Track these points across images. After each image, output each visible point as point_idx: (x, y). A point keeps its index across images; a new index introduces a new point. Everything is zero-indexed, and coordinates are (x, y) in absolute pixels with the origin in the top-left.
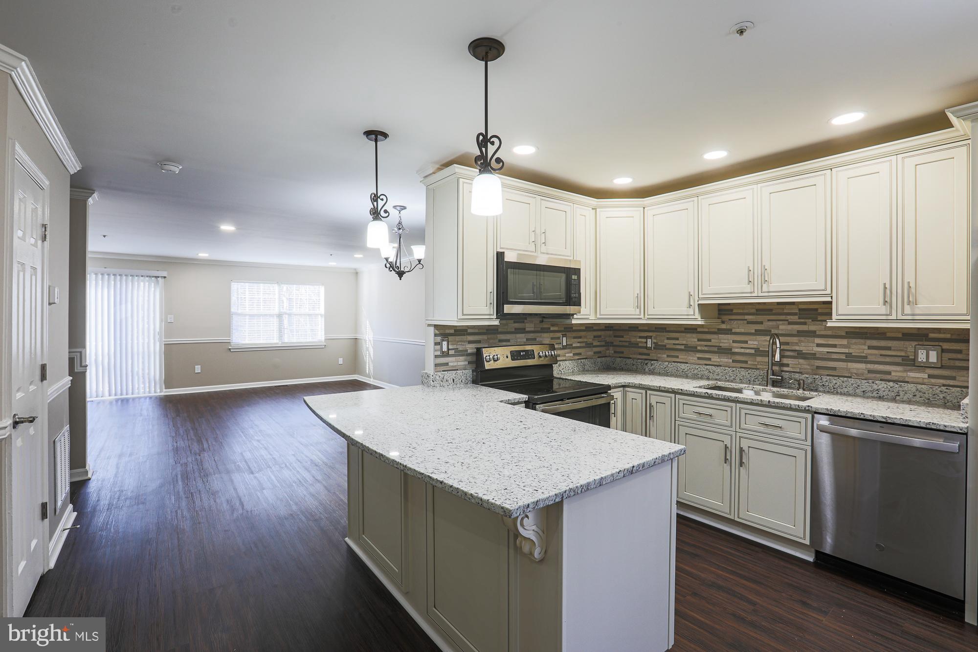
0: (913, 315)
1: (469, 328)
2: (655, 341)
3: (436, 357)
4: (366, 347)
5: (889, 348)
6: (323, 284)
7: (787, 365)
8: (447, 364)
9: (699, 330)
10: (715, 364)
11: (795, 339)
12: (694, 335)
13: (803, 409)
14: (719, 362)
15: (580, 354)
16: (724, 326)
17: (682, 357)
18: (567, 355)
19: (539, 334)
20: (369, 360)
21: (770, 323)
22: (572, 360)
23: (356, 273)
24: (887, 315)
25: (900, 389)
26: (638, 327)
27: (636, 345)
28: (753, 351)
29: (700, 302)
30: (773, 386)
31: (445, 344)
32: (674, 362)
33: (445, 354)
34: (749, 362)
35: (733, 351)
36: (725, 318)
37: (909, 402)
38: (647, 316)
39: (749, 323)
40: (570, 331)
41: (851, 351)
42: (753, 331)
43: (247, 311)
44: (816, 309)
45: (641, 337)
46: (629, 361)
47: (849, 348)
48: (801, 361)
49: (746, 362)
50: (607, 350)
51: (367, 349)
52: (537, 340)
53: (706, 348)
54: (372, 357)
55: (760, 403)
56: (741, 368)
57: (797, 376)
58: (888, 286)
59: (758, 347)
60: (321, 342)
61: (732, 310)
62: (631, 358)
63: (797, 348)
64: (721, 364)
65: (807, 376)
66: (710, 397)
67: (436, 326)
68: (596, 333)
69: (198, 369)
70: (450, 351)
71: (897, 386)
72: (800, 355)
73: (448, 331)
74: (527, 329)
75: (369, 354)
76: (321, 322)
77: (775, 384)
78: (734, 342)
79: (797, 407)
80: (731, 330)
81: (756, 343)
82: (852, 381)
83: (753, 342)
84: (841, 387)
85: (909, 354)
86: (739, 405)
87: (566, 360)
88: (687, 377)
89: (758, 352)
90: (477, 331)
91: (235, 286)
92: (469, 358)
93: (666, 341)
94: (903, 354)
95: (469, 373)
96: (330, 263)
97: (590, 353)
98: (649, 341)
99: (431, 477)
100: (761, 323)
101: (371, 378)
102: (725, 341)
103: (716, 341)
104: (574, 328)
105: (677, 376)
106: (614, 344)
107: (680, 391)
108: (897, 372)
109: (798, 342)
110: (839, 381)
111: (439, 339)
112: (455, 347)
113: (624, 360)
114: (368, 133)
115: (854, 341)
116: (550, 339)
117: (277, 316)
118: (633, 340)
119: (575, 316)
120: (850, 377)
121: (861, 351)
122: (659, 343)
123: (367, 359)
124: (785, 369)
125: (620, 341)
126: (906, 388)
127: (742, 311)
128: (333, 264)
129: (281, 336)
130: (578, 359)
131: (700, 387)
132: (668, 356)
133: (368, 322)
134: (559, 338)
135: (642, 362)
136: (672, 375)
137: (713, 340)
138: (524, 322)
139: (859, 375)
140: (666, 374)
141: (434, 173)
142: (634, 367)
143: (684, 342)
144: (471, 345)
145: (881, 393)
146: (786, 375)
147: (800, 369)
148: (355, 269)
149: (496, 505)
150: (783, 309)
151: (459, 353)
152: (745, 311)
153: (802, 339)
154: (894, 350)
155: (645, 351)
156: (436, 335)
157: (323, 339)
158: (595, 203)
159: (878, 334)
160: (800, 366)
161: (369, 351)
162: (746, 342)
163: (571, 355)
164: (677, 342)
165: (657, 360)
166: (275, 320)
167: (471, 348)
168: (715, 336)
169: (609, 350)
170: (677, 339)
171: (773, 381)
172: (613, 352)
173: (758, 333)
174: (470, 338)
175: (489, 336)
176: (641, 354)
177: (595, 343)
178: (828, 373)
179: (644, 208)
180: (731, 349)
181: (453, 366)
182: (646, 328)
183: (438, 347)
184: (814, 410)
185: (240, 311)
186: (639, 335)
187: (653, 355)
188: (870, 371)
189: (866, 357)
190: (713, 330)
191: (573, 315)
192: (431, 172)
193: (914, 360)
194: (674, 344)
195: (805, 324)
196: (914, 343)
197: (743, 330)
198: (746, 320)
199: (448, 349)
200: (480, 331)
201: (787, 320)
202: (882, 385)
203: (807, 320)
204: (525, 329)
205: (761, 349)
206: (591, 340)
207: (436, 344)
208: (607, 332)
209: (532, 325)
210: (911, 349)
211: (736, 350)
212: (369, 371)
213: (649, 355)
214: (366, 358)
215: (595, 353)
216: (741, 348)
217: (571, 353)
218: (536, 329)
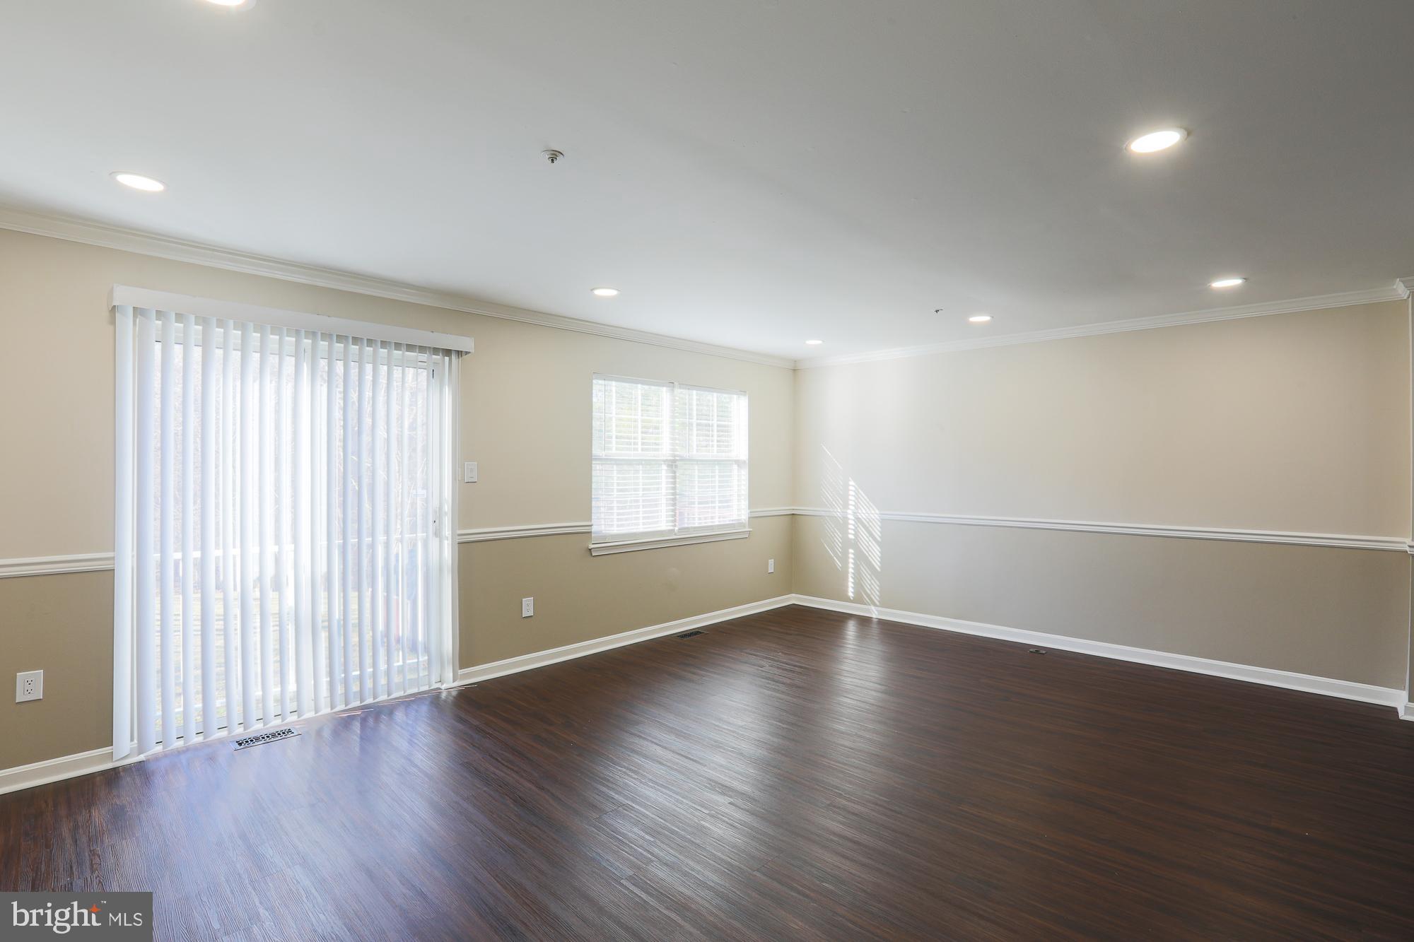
4: (846, 537)
23: (796, 372)
60: (741, 524)
76: (741, 480)
91: (598, 386)
129: (675, 515)
148: (796, 361)
157: (745, 518)
166: (665, 476)
185: (603, 454)
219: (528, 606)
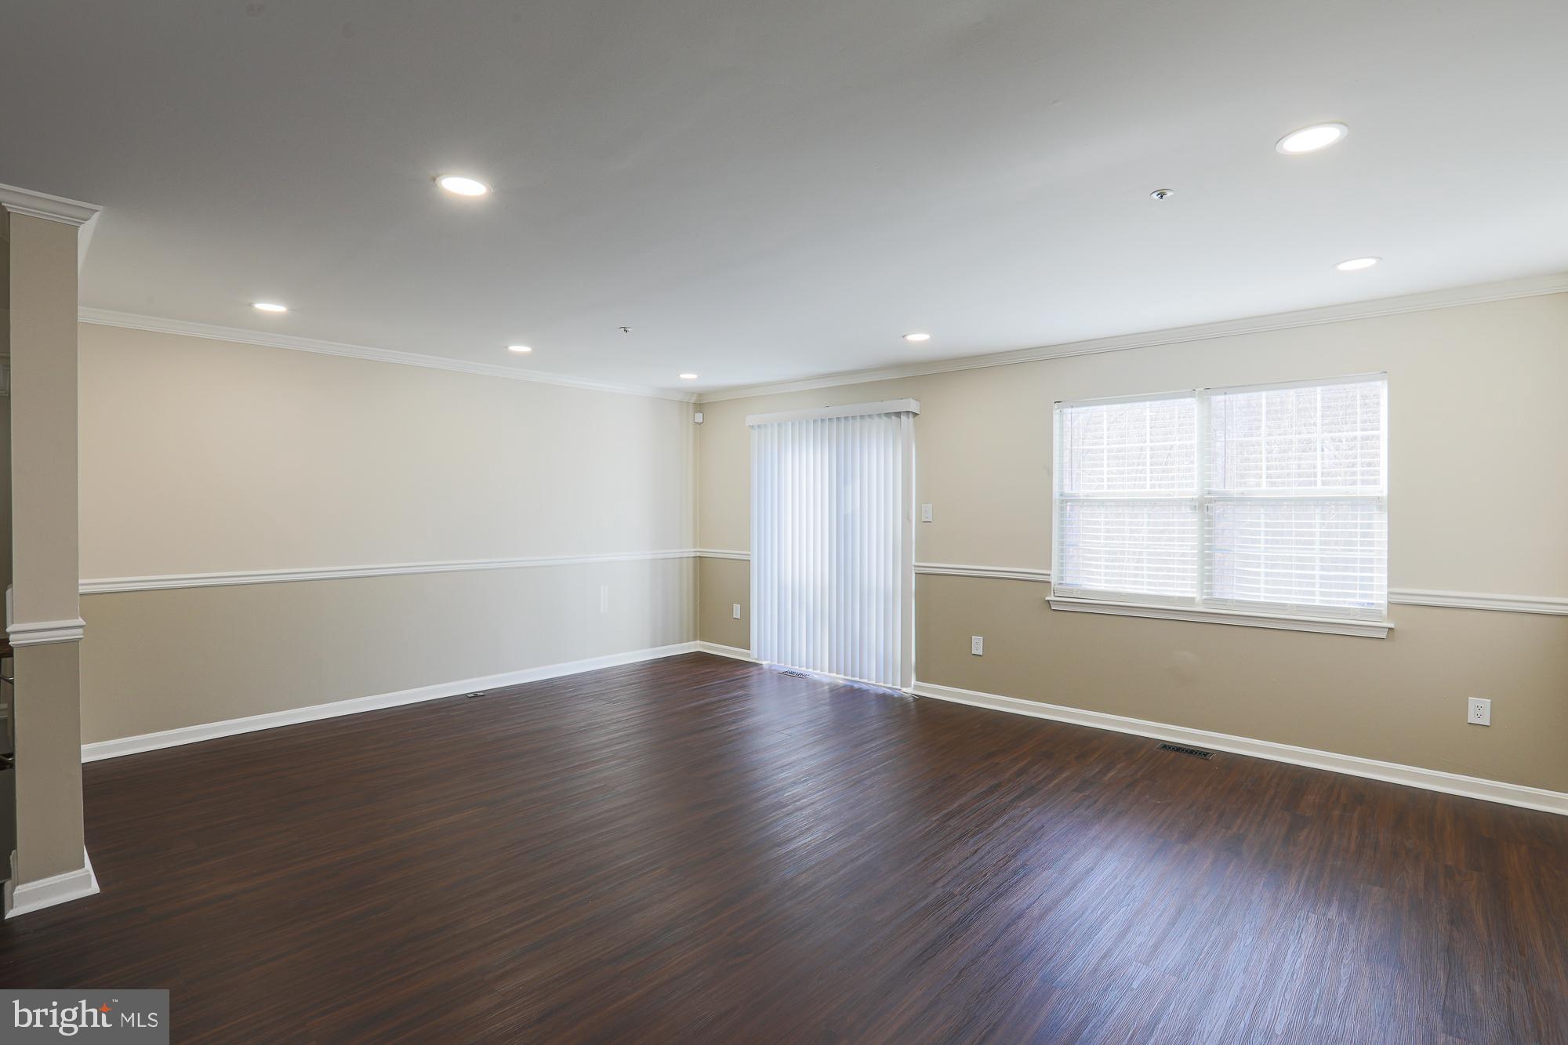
43: (1105, 489)
60: (1370, 611)
76: (1373, 535)
91: (1062, 418)
117: (1195, 508)
129: (1207, 579)
185: (1080, 492)
219: (978, 645)
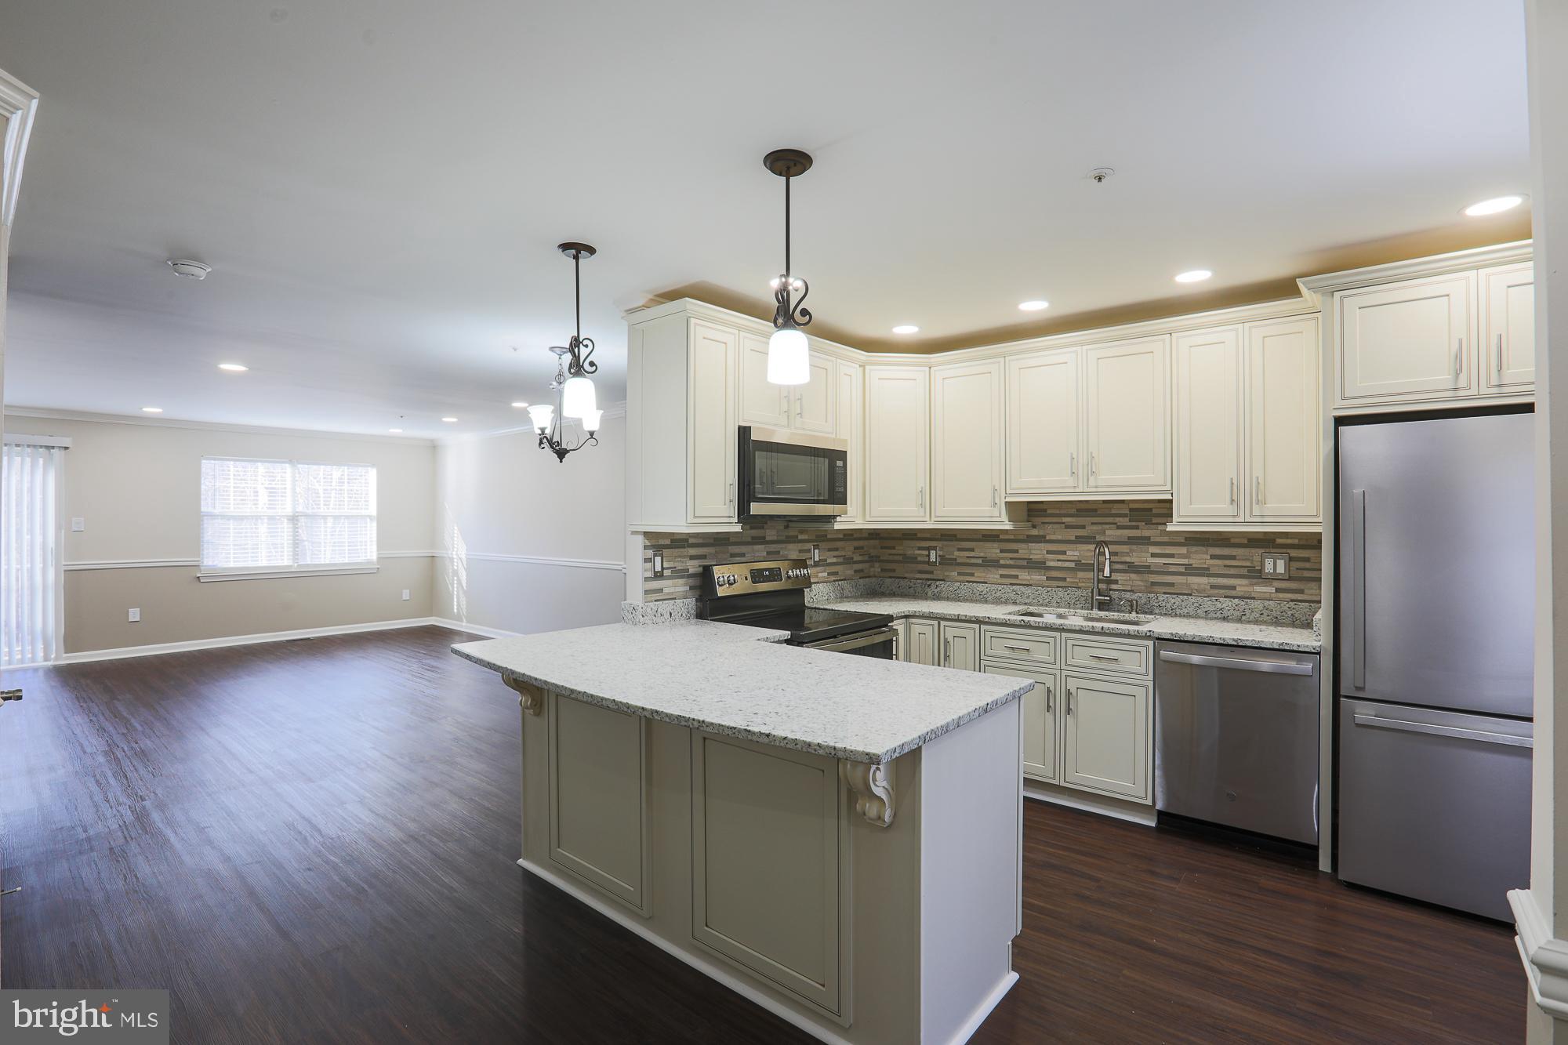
0: (1262, 516)
1: (690, 537)
2: (941, 553)
3: (646, 579)
4: (453, 569)
5: (1233, 558)
6: (373, 465)
7: (1116, 582)
8: (661, 590)
9: (1001, 537)
10: (1024, 583)
11: (1125, 548)
12: (996, 545)
13: (1144, 634)
14: (1029, 580)
15: (836, 574)
16: (1035, 532)
17: (979, 574)
18: (820, 575)
19: (783, 546)
20: (458, 592)
21: (1095, 528)
22: (827, 582)
23: (433, 448)
24: (1234, 516)
25: (1247, 607)
26: (916, 535)
27: (913, 560)
28: (1072, 565)
29: (1008, 500)
30: (1100, 609)
31: (658, 559)
32: (968, 582)
33: (658, 576)
34: (1068, 579)
35: (1047, 565)
36: (1038, 520)
37: (1256, 622)
38: (933, 519)
39: (1067, 527)
40: (823, 541)
41: (1191, 561)
42: (1073, 538)
43: (232, 509)
44: (1151, 510)
45: (920, 548)
46: (903, 583)
47: (1189, 558)
48: (1133, 576)
49: (1064, 579)
50: (871, 567)
51: (456, 573)
52: (781, 553)
53: (1011, 562)
54: (464, 585)
55: (1091, 630)
56: (1058, 587)
57: (1128, 595)
58: (1235, 482)
59: (1080, 559)
60: (370, 562)
61: (1045, 510)
62: (905, 578)
63: (1128, 559)
64: (1031, 582)
65: (1140, 595)
66: (1028, 626)
67: (646, 534)
68: (857, 544)
69: (134, 614)
70: (665, 571)
71: (1242, 603)
72: (1132, 568)
73: (662, 542)
74: (768, 539)
75: (459, 581)
76: (372, 530)
77: (1102, 606)
78: (1048, 552)
79: (1136, 633)
80: (1044, 537)
81: (1076, 553)
82: (1192, 599)
83: (1074, 553)
84: (1180, 607)
85: (1256, 564)
86: (1064, 635)
87: (818, 583)
88: (986, 601)
89: (1080, 566)
90: (701, 541)
91: (207, 466)
92: (691, 581)
93: (957, 553)
94: (1248, 564)
95: (691, 602)
96: (392, 430)
97: (850, 572)
98: (933, 554)
99: (749, 731)
100: (1083, 527)
101: (462, 621)
102: (1037, 551)
103: (1024, 551)
104: (829, 536)
105: (972, 601)
106: (881, 558)
107: (987, 620)
108: (1242, 585)
109: (1128, 551)
110: (1178, 600)
111: (650, 553)
112: (671, 564)
113: (897, 580)
114: (565, 247)
115: (1194, 549)
116: (797, 552)
117: (289, 520)
118: (909, 552)
119: (838, 519)
120: (1191, 595)
121: (1202, 561)
122: (947, 556)
123: (455, 589)
124: (1114, 587)
125: (890, 555)
126: (1252, 606)
127: (1058, 512)
128: (396, 431)
129: (295, 555)
130: (834, 581)
131: (1010, 614)
132: (959, 574)
133: (456, 528)
134: (809, 551)
135: (922, 583)
136: (966, 600)
137: (1020, 551)
138: (763, 528)
139: (1200, 592)
140: (957, 598)
141: (646, 306)
142: (912, 590)
143: (982, 555)
144: (693, 561)
145: (1226, 613)
146: (1115, 595)
147: (1132, 586)
148: (432, 441)
149: (858, 752)
150: (1110, 509)
151: (679, 574)
152: (1062, 512)
153: (1134, 547)
154: (1239, 560)
155: (927, 567)
156: (646, 547)
157: (374, 557)
158: (864, 358)
159: (1222, 540)
160: (1131, 583)
161: (458, 577)
162: (1064, 553)
163: (825, 574)
164: (972, 554)
165: (944, 580)
166: (286, 527)
167: (693, 566)
168: (1024, 545)
169: (873, 567)
170: (972, 550)
171: (1099, 603)
172: (879, 570)
173: (1080, 540)
174: (693, 551)
175: (718, 549)
176: (920, 572)
177: (857, 558)
178: (1164, 591)
179: (930, 368)
180: (1044, 563)
181: (668, 594)
182: (928, 536)
183: (649, 565)
184: (1157, 636)
185: (217, 511)
186: (918, 545)
187: (938, 574)
188: (1213, 587)
189: (1208, 569)
190: (1021, 537)
191: (835, 517)
192: (641, 304)
193: (1260, 571)
194: (968, 557)
195: (1137, 528)
196: (1261, 551)
197: (1060, 537)
198: (1064, 523)
199: (663, 568)
200: (705, 542)
201: (1115, 524)
202: (1226, 604)
203: (1139, 524)
204: (764, 538)
205: (1083, 561)
206: (851, 553)
207: (647, 560)
208: (871, 541)
209: (774, 532)
210: (1257, 558)
211: (1052, 564)
212: (457, 609)
213: (932, 573)
214: (453, 588)
215: (856, 571)
216: (1058, 560)
217: (824, 571)
218: (780, 538)
